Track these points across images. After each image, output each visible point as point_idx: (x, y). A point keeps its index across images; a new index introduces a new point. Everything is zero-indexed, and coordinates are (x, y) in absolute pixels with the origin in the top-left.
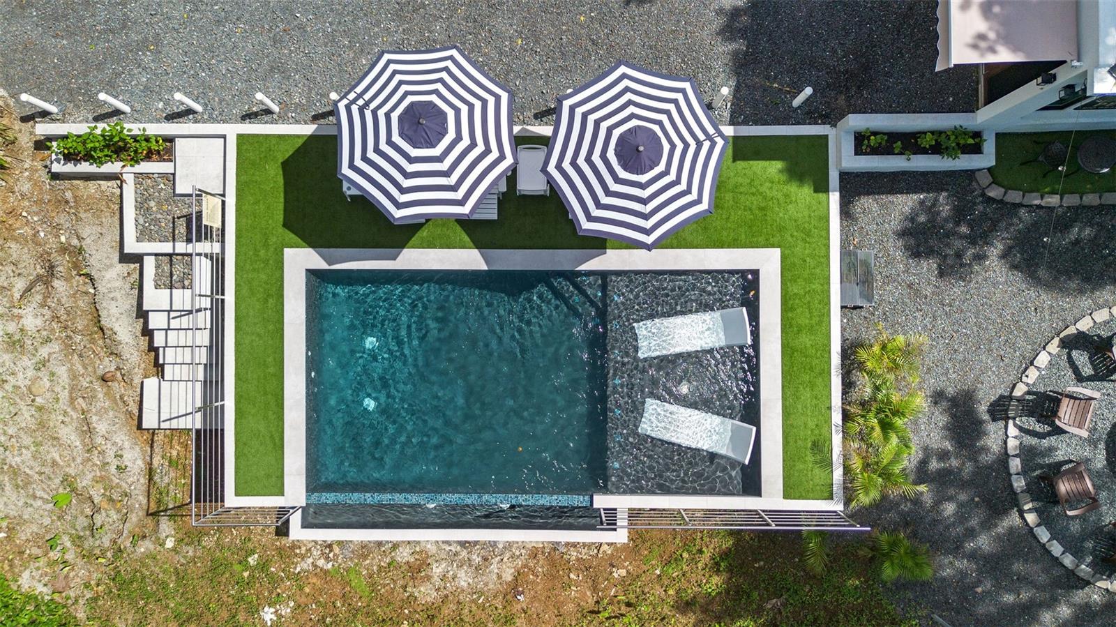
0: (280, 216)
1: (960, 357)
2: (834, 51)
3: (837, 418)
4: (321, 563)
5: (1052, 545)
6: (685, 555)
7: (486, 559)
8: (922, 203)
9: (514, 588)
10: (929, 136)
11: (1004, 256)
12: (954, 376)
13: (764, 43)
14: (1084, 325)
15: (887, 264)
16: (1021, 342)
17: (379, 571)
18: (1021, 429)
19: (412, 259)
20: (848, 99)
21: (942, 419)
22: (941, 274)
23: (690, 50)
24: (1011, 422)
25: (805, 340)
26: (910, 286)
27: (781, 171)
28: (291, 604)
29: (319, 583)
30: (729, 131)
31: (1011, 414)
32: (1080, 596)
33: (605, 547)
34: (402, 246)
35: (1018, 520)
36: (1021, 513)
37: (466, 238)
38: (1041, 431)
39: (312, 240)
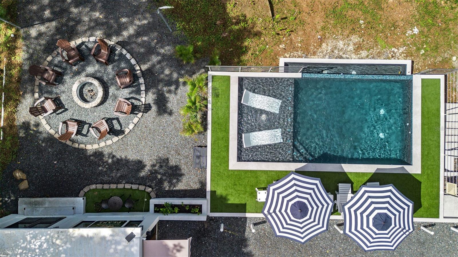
0: (423, 186)
1: (161, 127)
2: (210, 245)
3: (210, 106)
4: (396, 50)
5: (130, 57)
6: (258, 53)
7: (333, 51)
8: (175, 186)
9: (321, 41)
10: (176, 211)
11: (145, 166)
12: (163, 121)
13: (235, 248)
14: (115, 139)
15: (187, 163)
16: (139, 133)
17: (373, 47)
18: (139, 100)
19: (371, 169)
20: (204, 226)
21: (169, 105)
22: (168, 159)
23: (263, 247)
24: (144, 103)
25: (220, 135)
26: (179, 154)
27: (229, 200)
28: (407, 35)
29: (397, 43)
30: (248, 215)
31: (143, 106)
32: (120, 39)
33: (288, 56)
34: (375, 174)
35: (142, 67)
36: (141, 70)
37: (349, 176)
38: (132, 100)
39: (409, 177)
